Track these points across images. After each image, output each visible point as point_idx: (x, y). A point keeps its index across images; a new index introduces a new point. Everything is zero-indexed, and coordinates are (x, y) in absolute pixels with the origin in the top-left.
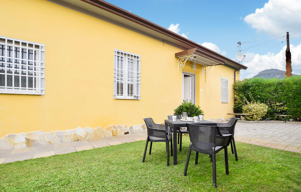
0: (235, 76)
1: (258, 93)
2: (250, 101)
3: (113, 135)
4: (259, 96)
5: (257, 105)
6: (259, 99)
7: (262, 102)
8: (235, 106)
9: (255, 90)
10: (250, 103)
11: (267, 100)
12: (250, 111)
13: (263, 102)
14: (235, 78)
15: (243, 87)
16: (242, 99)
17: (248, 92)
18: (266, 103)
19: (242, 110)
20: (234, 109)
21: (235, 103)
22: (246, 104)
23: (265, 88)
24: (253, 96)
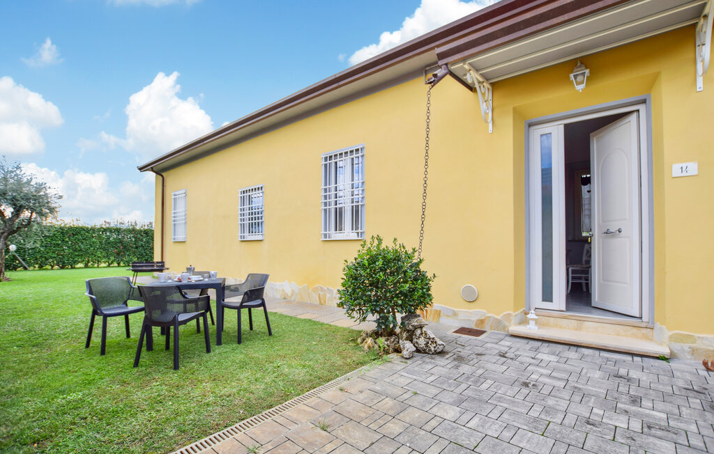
3: (321, 304)
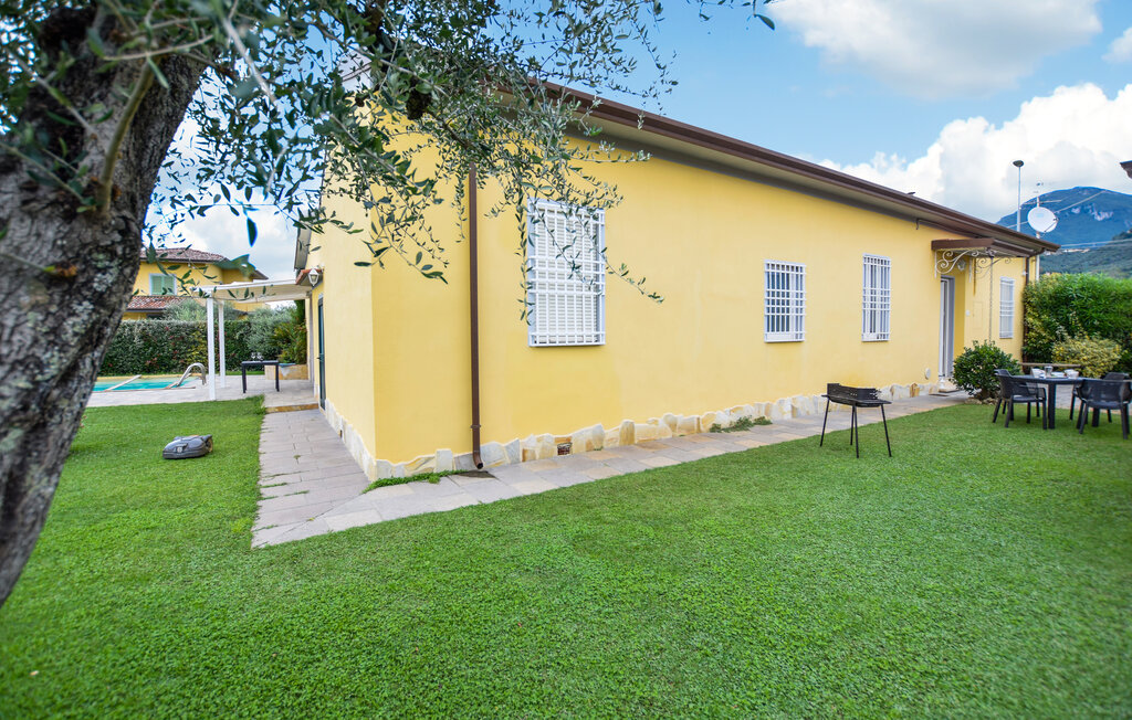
0: (1027, 270)
1: (1094, 315)
2: (1072, 334)
4: (1096, 323)
5: (1093, 344)
6: (1097, 329)
7: (1104, 336)
8: (1025, 344)
9: (1086, 308)
10: (1073, 337)
11: (1117, 330)
12: (1073, 357)
13: (1107, 337)
14: (1027, 276)
15: (1051, 297)
16: (1047, 326)
17: (1065, 311)
18: (1114, 337)
19: (1050, 353)
20: (1023, 351)
21: (1025, 337)
22: (1063, 339)
23: (1114, 301)
24: (1081, 321)
